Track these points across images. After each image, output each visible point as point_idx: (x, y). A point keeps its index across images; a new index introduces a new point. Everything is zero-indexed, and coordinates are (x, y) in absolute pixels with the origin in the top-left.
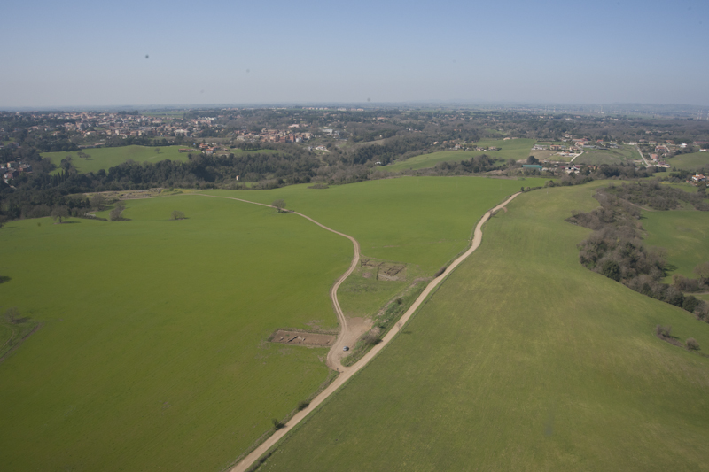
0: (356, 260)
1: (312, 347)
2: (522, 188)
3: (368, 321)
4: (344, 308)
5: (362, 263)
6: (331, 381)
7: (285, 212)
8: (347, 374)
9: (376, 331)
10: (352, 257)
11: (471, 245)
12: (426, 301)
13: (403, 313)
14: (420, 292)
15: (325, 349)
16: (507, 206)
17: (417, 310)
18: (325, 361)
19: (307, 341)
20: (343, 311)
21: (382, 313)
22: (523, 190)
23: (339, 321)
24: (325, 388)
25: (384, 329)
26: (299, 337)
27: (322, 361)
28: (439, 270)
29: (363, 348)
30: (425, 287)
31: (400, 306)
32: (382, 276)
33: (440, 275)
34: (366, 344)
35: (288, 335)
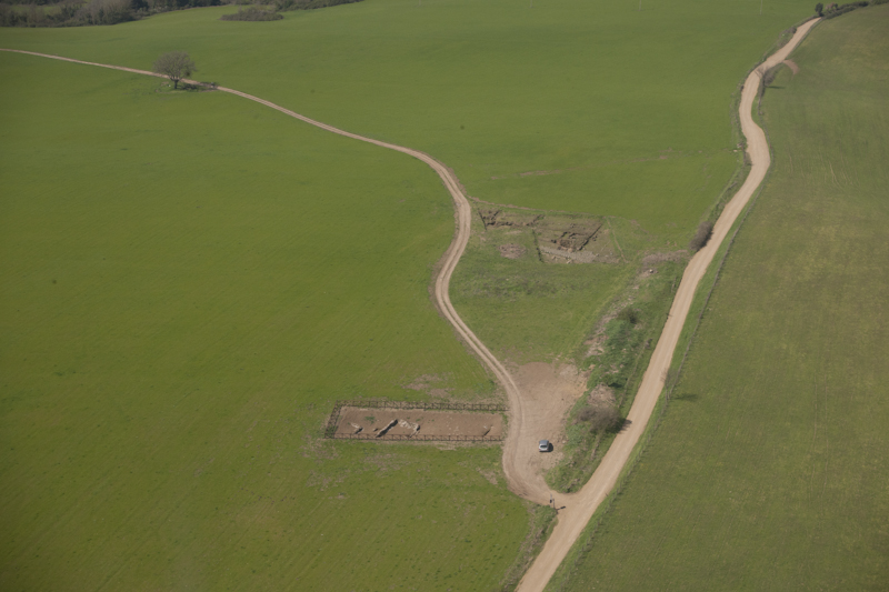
0: (465, 212)
1: (452, 447)
2: (819, 8)
3: (569, 371)
4: (493, 342)
5: (486, 220)
6: (545, 535)
7: (194, 88)
8: (578, 513)
9: (604, 396)
10: (449, 207)
11: (749, 164)
12: (698, 313)
13: (651, 348)
14: (671, 290)
15: (489, 451)
16: (796, 55)
17: (683, 336)
18: (503, 482)
19: (428, 430)
20: (491, 349)
21: (596, 348)
22: (820, 12)
23: (492, 374)
24: (537, 551)
25: (623, 387)
26: (402, 423)
27: (494, 481)
28: (696, 232)
29: (589, 444)
30: (679, 279)
31: (637, 328)
32: (551, 252)
33: (703, 244)
34: (594, 432)
35: (371, 419)
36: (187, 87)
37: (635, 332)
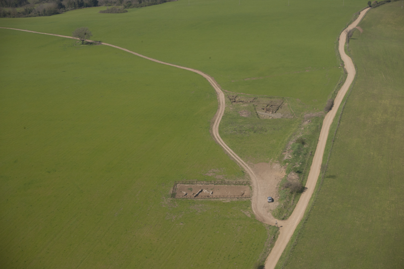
0: (222, 97)
1: (228, 201)
2: (369, 3)
3: (277, 166)
4: (241, 154)
5: (232, 100)
6: (275, 239)
7: (91, 43)
8: (289, 228)
9: (294, 177)
10: (214, 94)
11: (346, 73)
12: (332, 139)
13: (312, 155)
14: (318, 130)
15: (246, 202)
16: (361, 24)
17: (326, 150)
18: (253, 216)
19: (216, 193)
20: (241, 157)
21: (288, 156)
22: (370, 5)
23: (243, 168)
24: (272, 246)
25: (302, 172)
26: (205, 191)
27: (249, 216)
28: (327, 104)
29: (290, 198)
30: (321, 124)
31: (305, 146)
32: (262, 114)
33: (330, 109)
34: (292, 193)
35: (191, 189)
36: (88, 43)
37: (304, 148)
